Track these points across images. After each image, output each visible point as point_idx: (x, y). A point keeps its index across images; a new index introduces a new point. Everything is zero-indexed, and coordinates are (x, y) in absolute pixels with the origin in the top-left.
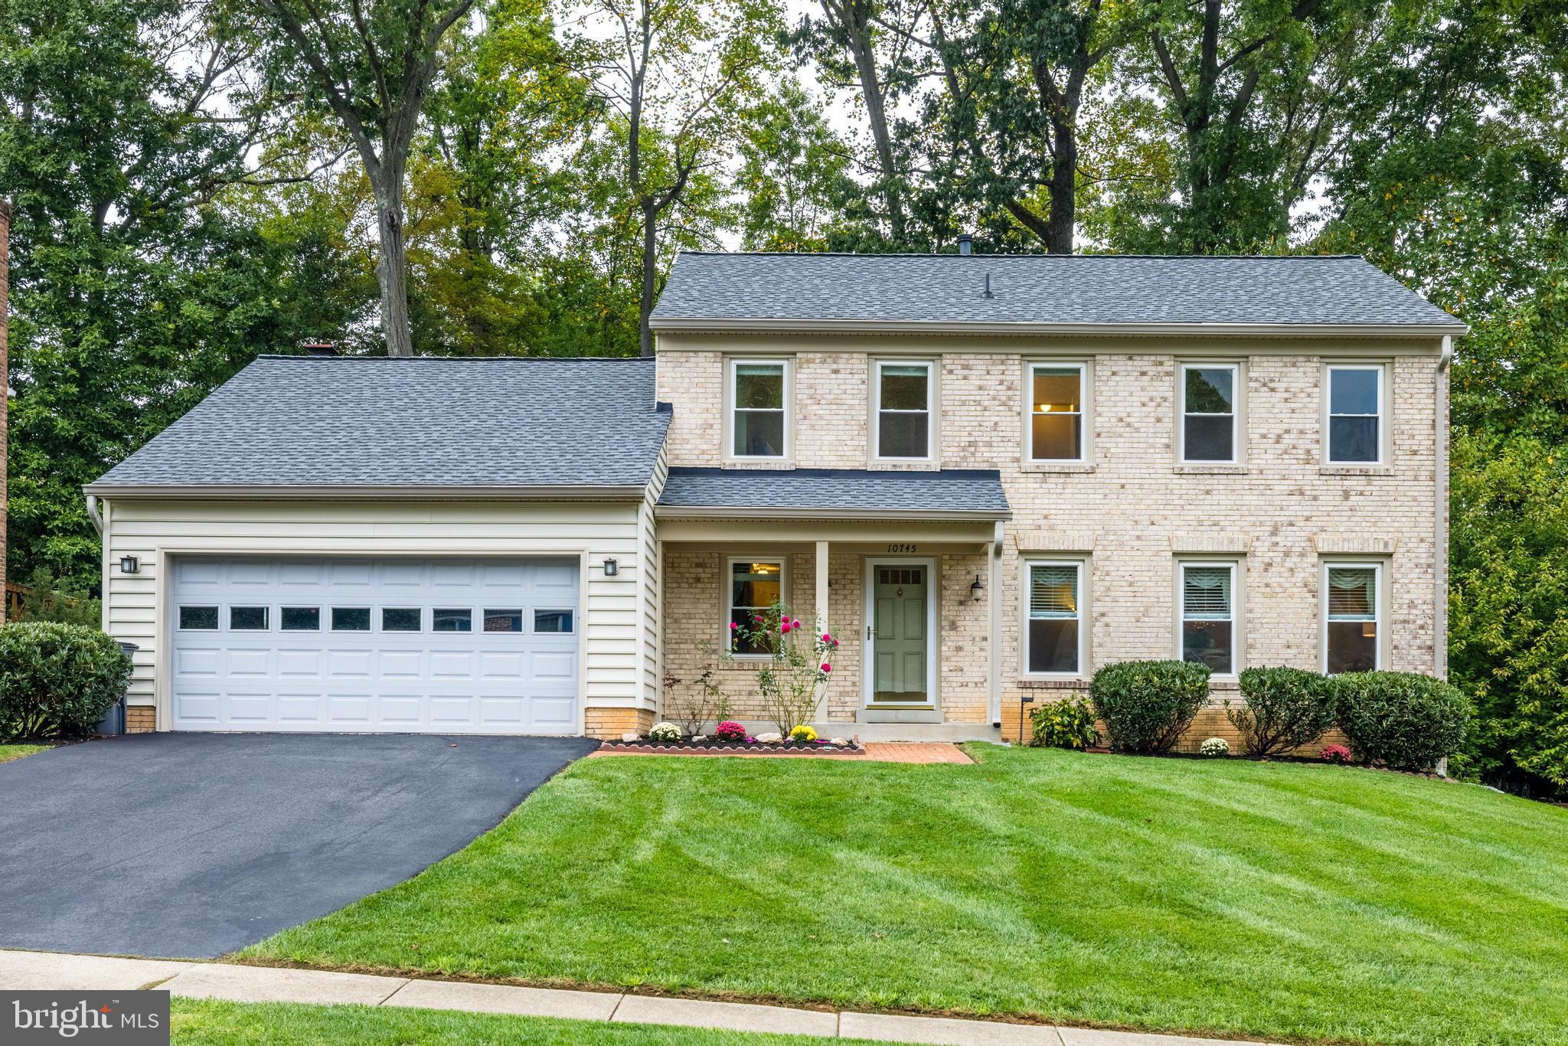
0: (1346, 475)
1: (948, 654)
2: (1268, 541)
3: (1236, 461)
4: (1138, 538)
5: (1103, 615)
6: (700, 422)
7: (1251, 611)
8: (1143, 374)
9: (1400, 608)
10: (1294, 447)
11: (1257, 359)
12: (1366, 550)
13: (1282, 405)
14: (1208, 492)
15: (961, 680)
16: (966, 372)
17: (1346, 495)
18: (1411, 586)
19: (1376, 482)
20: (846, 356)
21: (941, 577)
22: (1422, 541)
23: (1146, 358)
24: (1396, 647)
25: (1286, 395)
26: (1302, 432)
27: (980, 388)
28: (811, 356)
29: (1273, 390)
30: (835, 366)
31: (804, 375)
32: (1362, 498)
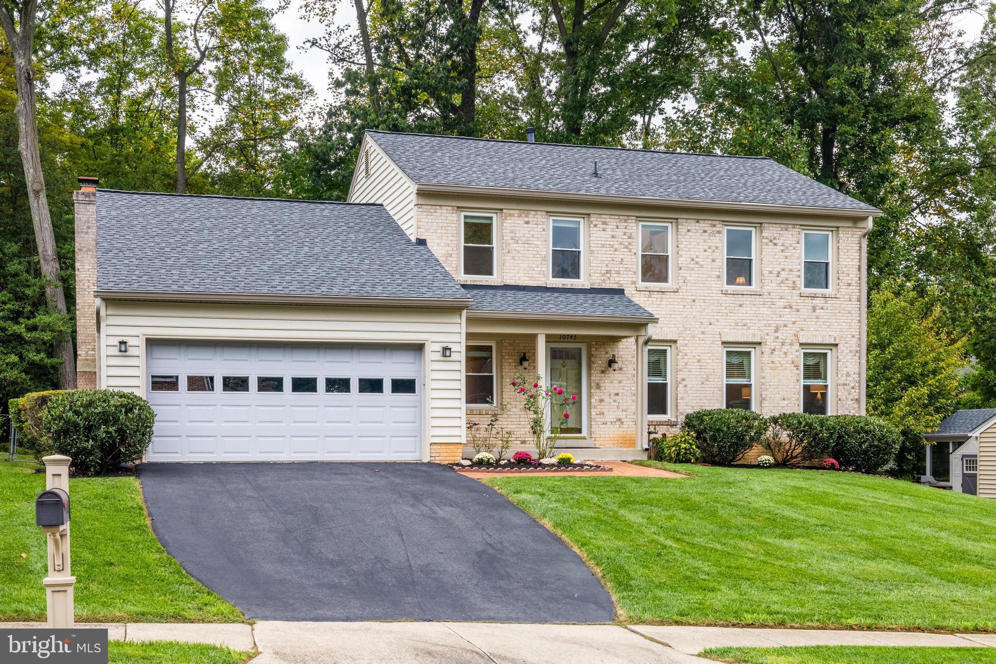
0: (814, 297)
1: (596, 404)
2: (773, 335)
3: (754, 287)
4: (703, 333)
5: (683, 380)
6: (444, 252)
7: (764, 378)
8: (705, 231)
9: (842, 376)
10: (787, 280)
11: (766, 225)
12: (825, 342)
13: (780, 254)
14: (741, 306)
15: (603, 420)
16: (604, 226)
17: (814, 309)
18: (848, 363)
19: (830, 301)
20: (533, 213)
21: (590, 356)
22: (853, 337)
23: (706, 222)
24: (840, 400)
25: (782, 248)
26: (791, 270)
27: (613, 237)
28: (512, 212)
29: (775, 244)
30: (526, 219)
31: (507, 224)
32: (822, 311)
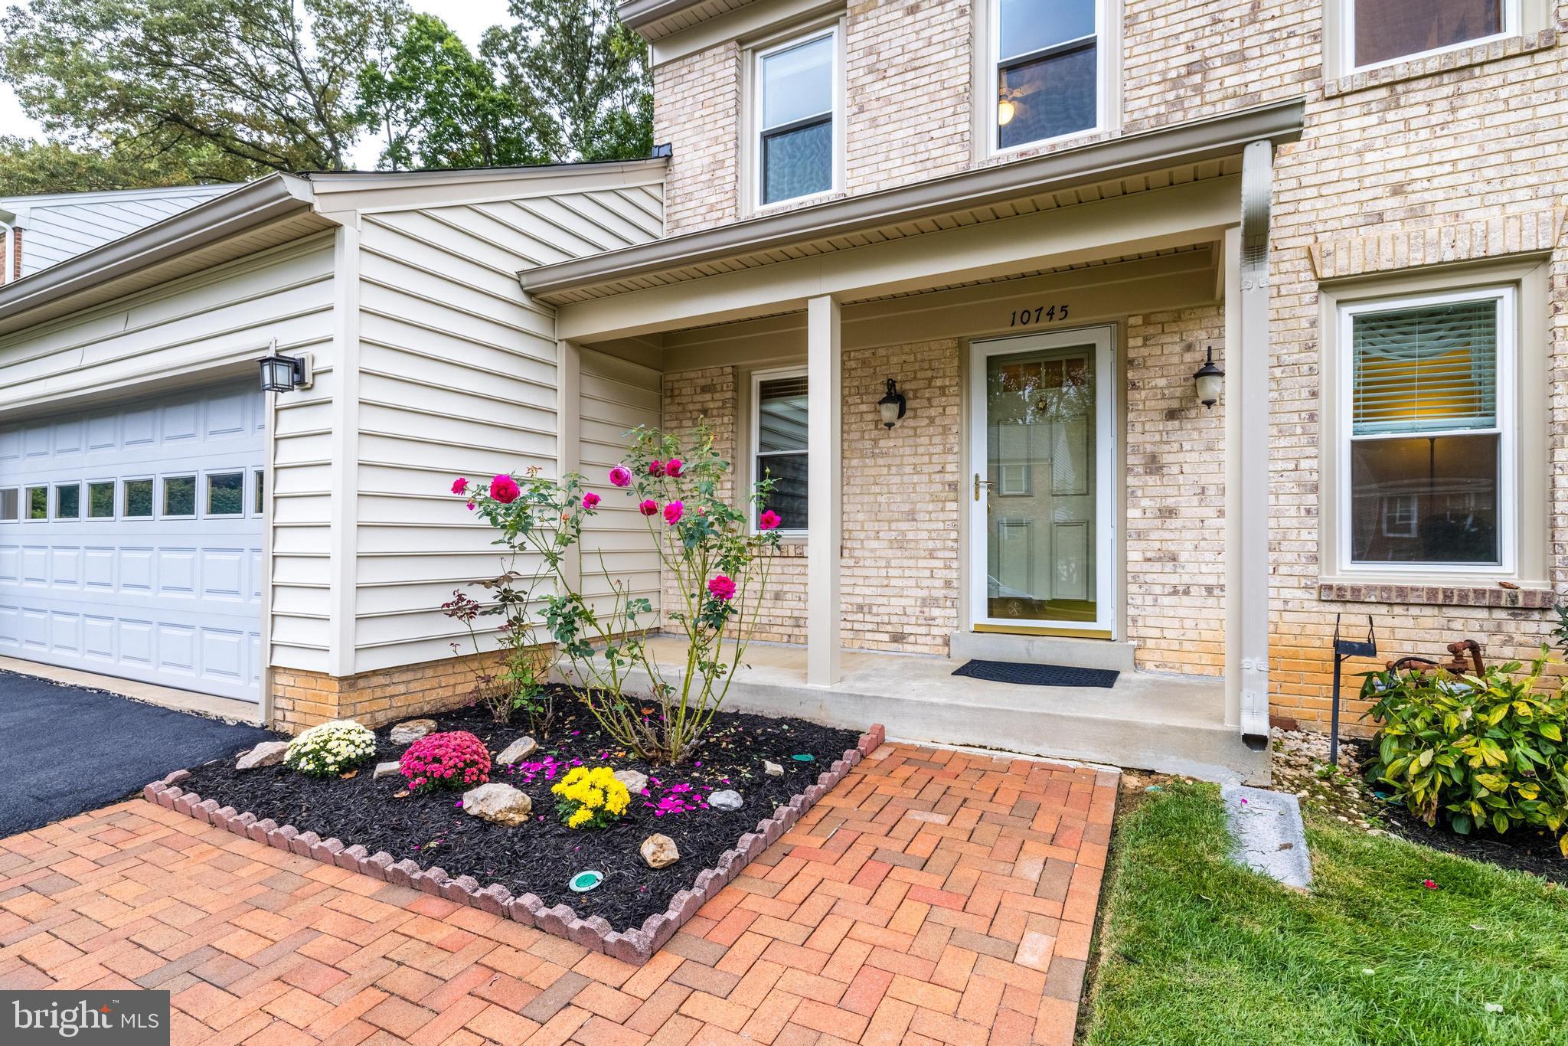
1: (1142, 525)
6: (707, 160)
15: (1174, 579)
21: (1124, 363)
30: (910, 2)
31: (859, 34)
